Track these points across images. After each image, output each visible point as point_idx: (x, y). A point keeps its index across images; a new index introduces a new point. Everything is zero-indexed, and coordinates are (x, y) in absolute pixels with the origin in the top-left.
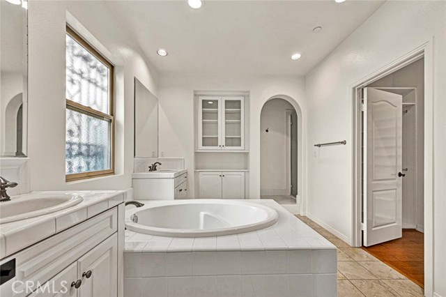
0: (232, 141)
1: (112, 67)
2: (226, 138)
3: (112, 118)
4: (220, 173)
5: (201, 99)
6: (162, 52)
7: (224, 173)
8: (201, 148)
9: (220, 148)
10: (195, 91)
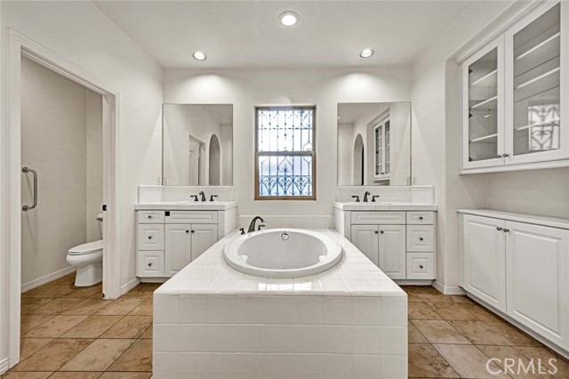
1: (314, 108)
3: (313, 152)
4: (501, 224)
5: (466, 65)
7: (508, 225)
8: (469, 167)
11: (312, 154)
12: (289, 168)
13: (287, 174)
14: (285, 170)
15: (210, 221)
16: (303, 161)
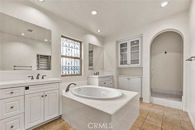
0: (134, 62)
1: (81, 42)
2: (131, 60)
3: (80, 58)
4: (128, 78)
5: (119, 44)
6: (99, 31)
7: (130, 78)
8: (120, 66)
9: (128, 65)
10: (117, 41)
11: (80, 59)
12: (70, 63)
13: (70, 65)
14: (69, 64)
15: (55, 88)
16: (75, 61)
